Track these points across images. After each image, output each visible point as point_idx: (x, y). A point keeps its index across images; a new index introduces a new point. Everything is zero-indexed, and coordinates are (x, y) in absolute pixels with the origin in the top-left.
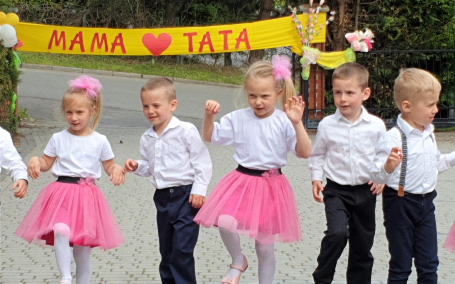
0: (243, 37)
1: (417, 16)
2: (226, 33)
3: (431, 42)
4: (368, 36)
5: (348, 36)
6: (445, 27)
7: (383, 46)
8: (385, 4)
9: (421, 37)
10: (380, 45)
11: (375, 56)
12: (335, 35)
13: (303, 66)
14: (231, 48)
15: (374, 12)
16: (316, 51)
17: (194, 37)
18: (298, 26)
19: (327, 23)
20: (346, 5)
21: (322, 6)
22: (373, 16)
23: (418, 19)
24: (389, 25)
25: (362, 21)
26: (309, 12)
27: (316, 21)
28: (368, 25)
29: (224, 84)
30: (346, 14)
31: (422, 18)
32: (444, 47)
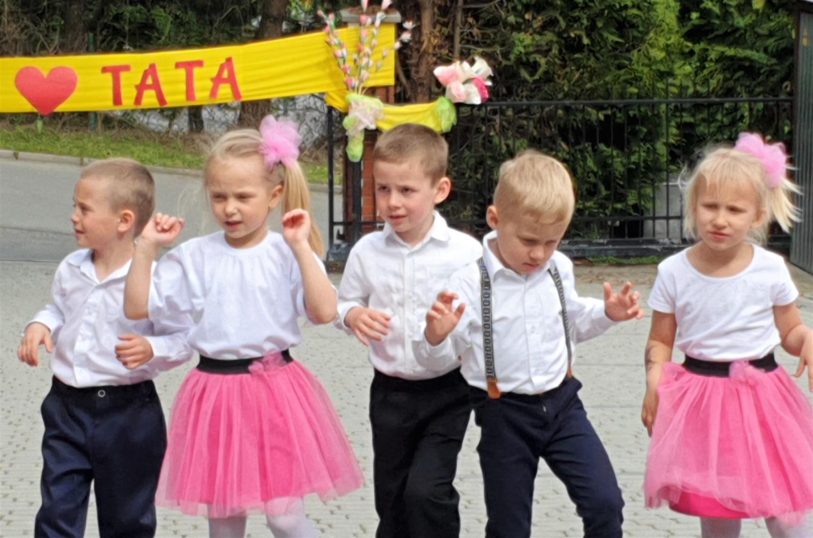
0: (225, 74)
1: (578, 32)
2: (189, 66)
3: (606, 83)
4: (481, 72)
5: (440, 71)
6: (635, 54)
7: (510, 92)
8: (514, 9)
9: (586, 75)
10: (504, 91)
11: (495, 112)
12: (413, 69)
13: (350, 133)
14: (202, 96)
15: (493, 22)
16: (375, 103)
17: (123, 75)
18: (339, 52)
19: (397, 45)
20: (436, 10)
21: (387, 11)
22: (489, 31)
23: (579, 38)
24: (522, 50)
25: (468, 42)
26: (360, 23)
27: (374, 41)
28: (480, 50)
29: (187, 171)
30: (434, 27)
31: (588, 36)
32: (631, 94)
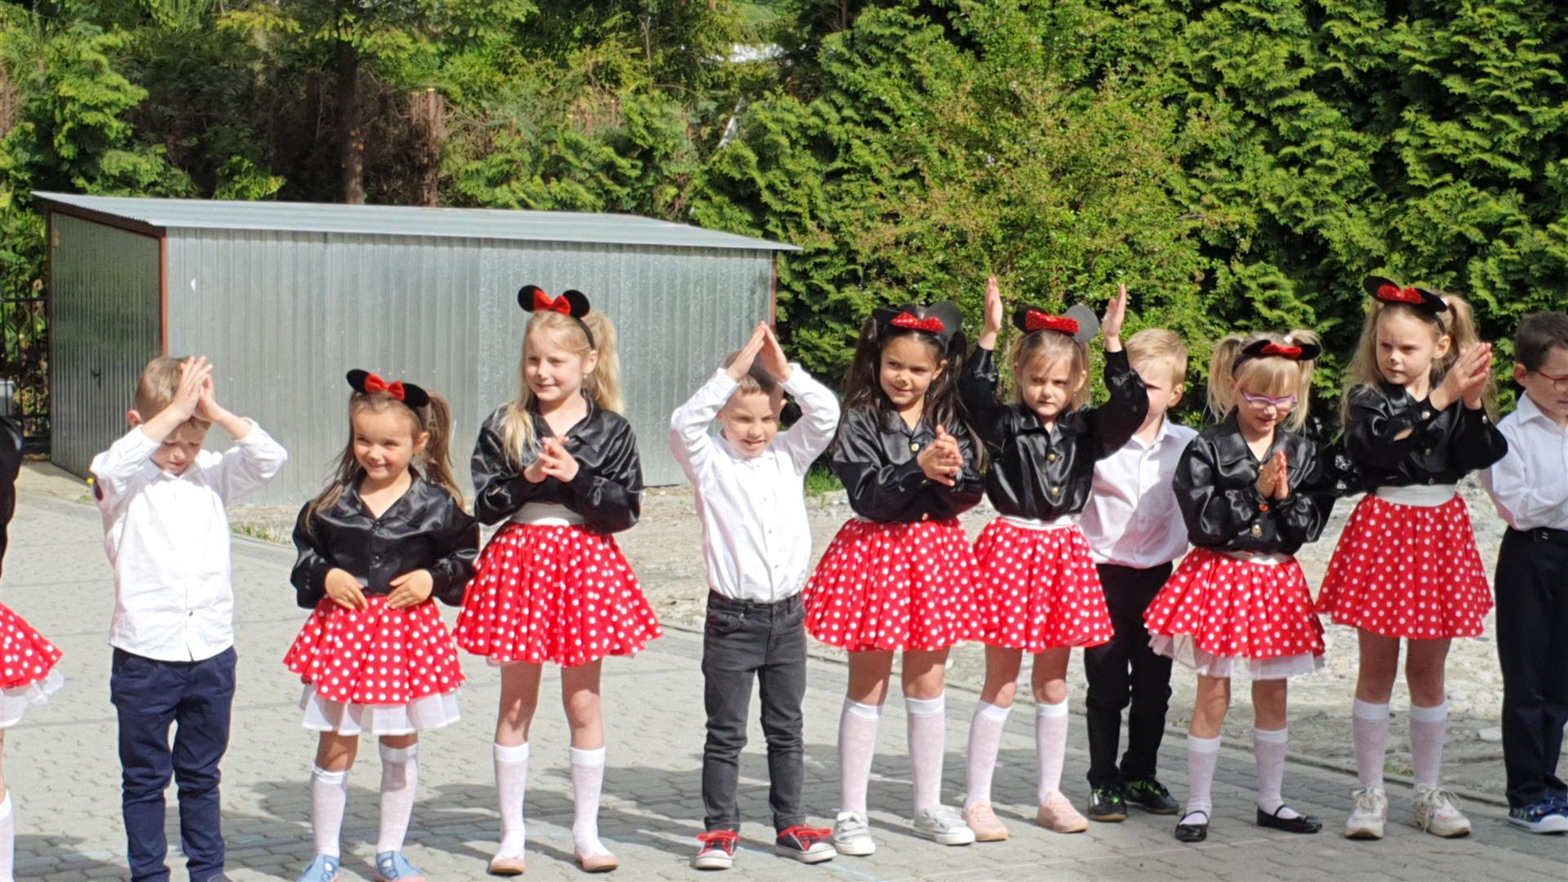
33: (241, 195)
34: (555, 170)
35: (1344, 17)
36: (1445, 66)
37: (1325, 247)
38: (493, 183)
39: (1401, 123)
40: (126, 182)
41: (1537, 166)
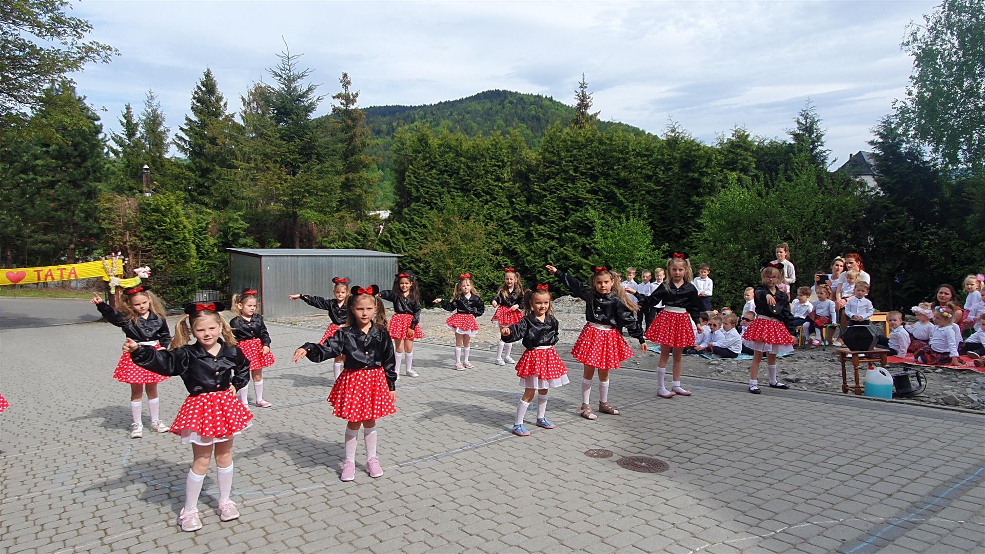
1: (172, 259)
4: (148, 270)
6: (188, 264)
10: (154, 274)
12: (128, 270)
13: (111, 287)
14: (65, 278)
15: (149, 258)
18: (106, 266)
19: (123, 264)
21: (119, 256)
26: (112, 259)
27: (117, 263)
33: (271, 248)
34: (344, 239)
35: (518, 204)
36: (540, 214)
37: (516, 253)
38: (330, 243)
39: (532, 226)
40: (245, 245)
41: (560, 235)
